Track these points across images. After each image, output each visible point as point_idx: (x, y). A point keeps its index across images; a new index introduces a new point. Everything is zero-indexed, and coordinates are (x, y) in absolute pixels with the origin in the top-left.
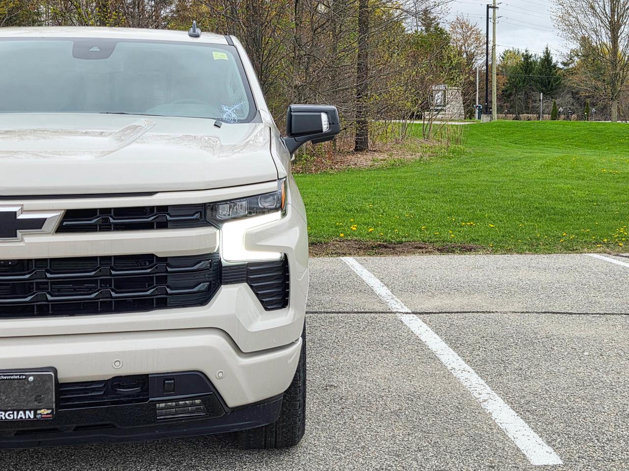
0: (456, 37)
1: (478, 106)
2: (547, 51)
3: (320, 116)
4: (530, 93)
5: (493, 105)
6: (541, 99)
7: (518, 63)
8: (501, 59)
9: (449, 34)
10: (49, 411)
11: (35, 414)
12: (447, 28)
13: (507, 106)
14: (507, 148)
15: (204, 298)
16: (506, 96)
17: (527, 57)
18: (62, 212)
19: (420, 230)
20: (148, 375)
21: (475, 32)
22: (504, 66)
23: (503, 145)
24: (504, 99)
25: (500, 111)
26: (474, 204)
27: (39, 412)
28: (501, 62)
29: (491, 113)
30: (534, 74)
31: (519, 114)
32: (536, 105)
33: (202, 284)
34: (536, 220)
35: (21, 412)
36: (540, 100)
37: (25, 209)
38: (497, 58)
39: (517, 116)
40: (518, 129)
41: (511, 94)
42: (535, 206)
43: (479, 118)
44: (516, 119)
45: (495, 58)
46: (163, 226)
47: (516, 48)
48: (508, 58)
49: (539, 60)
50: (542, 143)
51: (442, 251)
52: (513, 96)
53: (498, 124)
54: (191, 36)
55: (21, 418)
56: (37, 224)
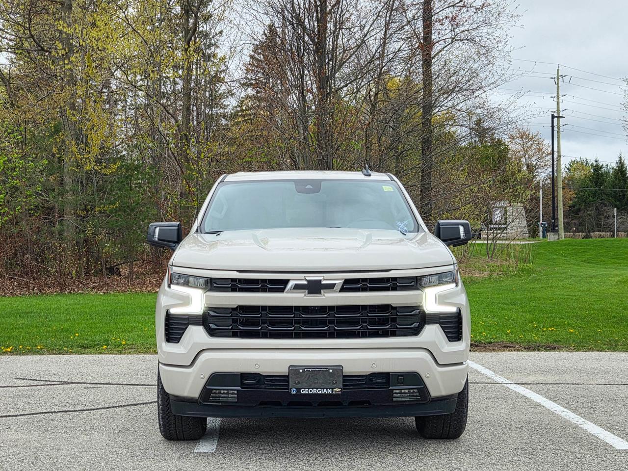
0: (514, 147)
1: (542, 224)
2: (620, 160)
3: (459, 228)
4: (602, 208)
5: (560, 223)
6: (615, 214)
7: (587, 174)
8: (567, 170)
9: (508, 146)
10: (340, 390)
11: (332, 391)
12: (506, 139)
13: (575, 224)
14: (579, 267)
16: (573, 212)
17: (597, 168)
18: (343, 280)
19: (506, 334)
20: (389, 373)
21: (537, 142)
22: (571, 179)
23: (574, 264)
24: (572, 216)
25: (567, 229)
26: (553, 314)
27: (334, 390)
28: (567, 173)
29: (557, 231)
30: (606, 187)
31: (589, 232)
32: (610, 221)
33: (415, 324)
34: (614, 327)
35: (325, 390)
36: (614, 216)
37: (325, 278)
38: (563, 171)
39: (587, 235)
40: (590, 247)
41: (579, 210)
42: (613, 315)
43: (544, 236)
44: (587, 237)
45: (560, 170)
46: (394, 289)
47: (584, 157)
48: (575, 169)
49: (611, 171)
50: (618, 261)
51: (528, 349)
52: (582, 212)
53: (567, 242)
54: (365, 175)
55: (325, 393)
56: (331, 287)
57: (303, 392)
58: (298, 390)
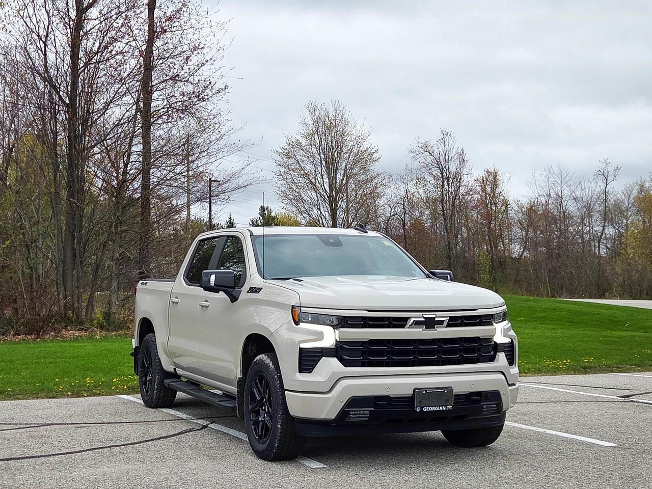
10: (452, 407)
11: (446, 408)
15: (492, 359)
18: (448, 318)
20: (482, 392)
33: (491, 352)
35: (441, 407)
46: (480, 324)
55: (441, 410)
56: (441, 322)
57: (425, 409)
58: (422, 408)
